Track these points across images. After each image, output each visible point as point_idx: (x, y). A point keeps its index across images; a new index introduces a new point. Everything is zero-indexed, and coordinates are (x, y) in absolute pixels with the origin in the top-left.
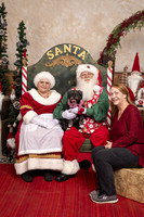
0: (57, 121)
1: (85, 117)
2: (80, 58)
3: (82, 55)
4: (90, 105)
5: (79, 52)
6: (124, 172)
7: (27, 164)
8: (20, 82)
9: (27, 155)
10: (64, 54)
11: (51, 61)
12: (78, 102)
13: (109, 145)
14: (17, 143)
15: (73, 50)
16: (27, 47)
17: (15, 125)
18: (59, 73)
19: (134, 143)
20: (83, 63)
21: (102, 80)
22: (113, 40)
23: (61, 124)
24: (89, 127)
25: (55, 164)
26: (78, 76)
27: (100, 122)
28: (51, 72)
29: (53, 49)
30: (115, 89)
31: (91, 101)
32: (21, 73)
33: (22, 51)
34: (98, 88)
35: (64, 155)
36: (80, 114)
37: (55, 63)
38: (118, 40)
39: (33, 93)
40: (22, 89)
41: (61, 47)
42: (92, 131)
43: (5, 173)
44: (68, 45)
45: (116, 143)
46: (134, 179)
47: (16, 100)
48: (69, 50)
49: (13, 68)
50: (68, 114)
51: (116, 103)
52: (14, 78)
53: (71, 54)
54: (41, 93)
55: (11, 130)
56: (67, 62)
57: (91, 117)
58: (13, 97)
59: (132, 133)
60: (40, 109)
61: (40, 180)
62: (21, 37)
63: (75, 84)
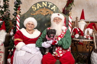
1: (57, 46)
2: (53, 10)
3: (54, 8)
4: (59, 39)
5: (51, 6)
8: (16, 25)
10: (43, 8)
11: (35, 12)
15: (48, 5)
16: (21, 5)
17: (12, 50)
18: (39, 19)
21: (66, 23)
24: (59, 53)
27: (66, 50)
29: (36, 5)
31: (60, 36)
32: (16, 19)
33: (17, 7)
34: (64, 28)
37: (37, 13)
38: (73, 2)
40: (17, 29)
41: (41, 3)
42: (61, 55)
44: (45, 2)
47: (13, 35)
48: (46, 5)
49: (12, 17)
50: (46, 45)
52: (13, 23)
53: (47, 8)
56: (44, 12)
58: (12, 33)
63: (49, 26)
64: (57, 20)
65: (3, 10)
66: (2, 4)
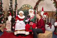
0: (24, 22)
1: (31, 21)
2: (30, 8)
3: (30, 7)
4: (32, 19)
6: (40, 34)
7: (17, 32)
8: (16, 13)
9: (17, 30)
10: (26, 7)
12: (29, 18)
13: (36, 28)
14: (15, 27)
17: (14, 23)
18: (25, 11)
19: (42, 27)
20: (30, 9)
21: (35, 13)
22: (37, 4)
23: (25, 23)
25: (24, 32)
26: (29, 12)
27: (34, 23)
28: (23, 11)
29: (23, 6)
30: (38, 15)
32: (16, 11)
33: (16, 6)
35: (26, 30)
36: (29, 21)
37: (24, 9)
38: (38, 4)
39: (19, 16)
40: (16, 15)
41: (25, 5)
43: (12, 35)
44: (27, 5)
45: (38, 27)
46: (42, 36)
49: (14, 10)
51: (38, 18)
53: (28, 7)
54: (21, 16)
55: (13, 25)
57: (32, 21)
58: (14, 17)
59: (42, 25)
60: (20, 20)
61: (20, 36)
62: (16, 3)
64: (31, 12)
65: (10, 7)
66: (10, 5)
